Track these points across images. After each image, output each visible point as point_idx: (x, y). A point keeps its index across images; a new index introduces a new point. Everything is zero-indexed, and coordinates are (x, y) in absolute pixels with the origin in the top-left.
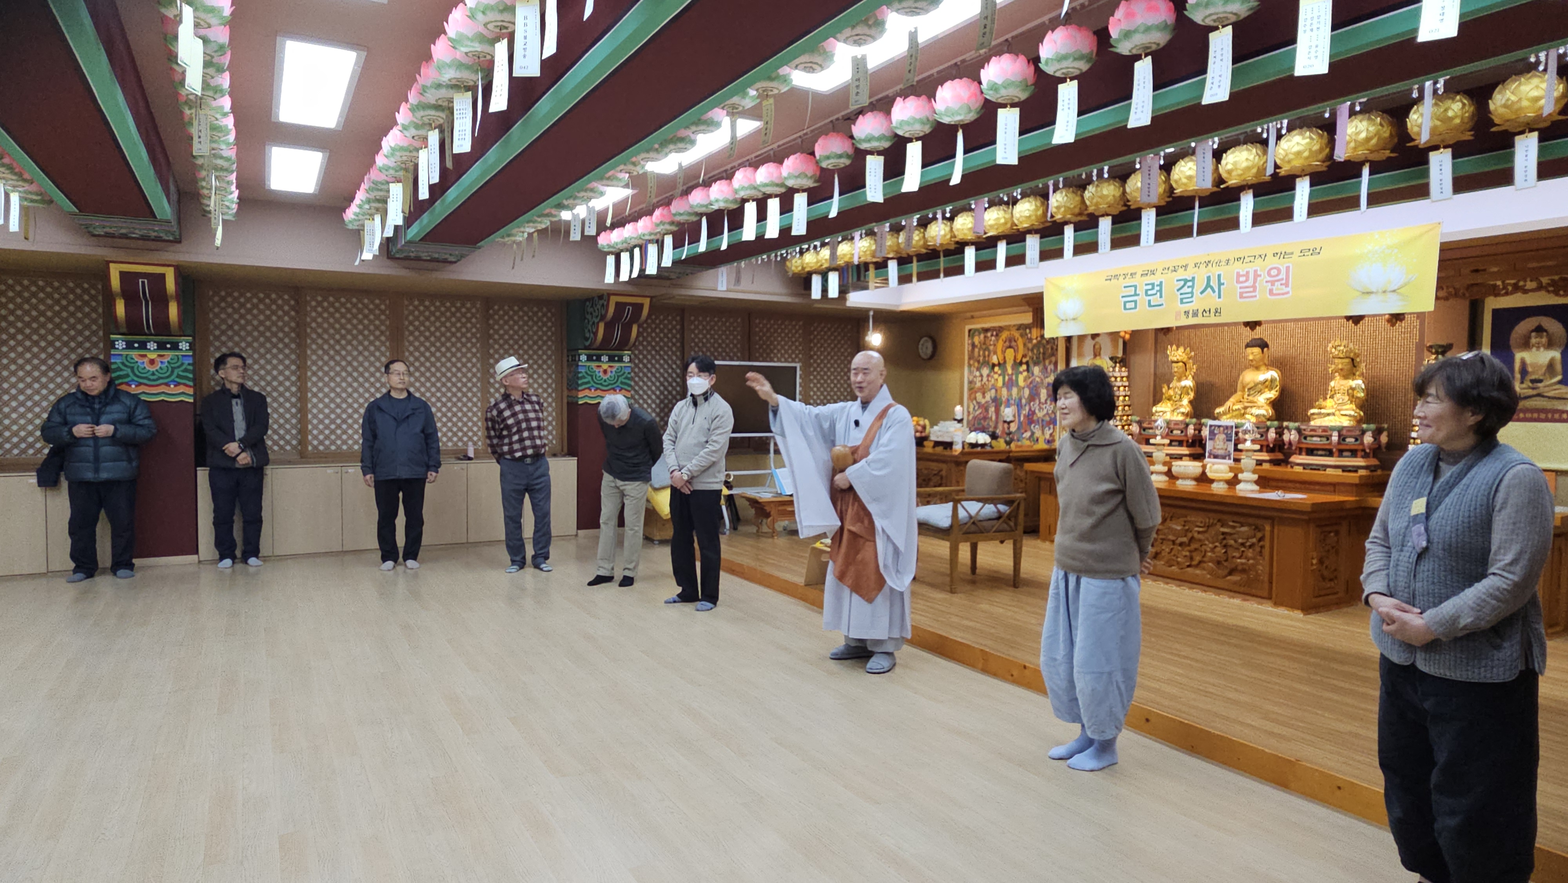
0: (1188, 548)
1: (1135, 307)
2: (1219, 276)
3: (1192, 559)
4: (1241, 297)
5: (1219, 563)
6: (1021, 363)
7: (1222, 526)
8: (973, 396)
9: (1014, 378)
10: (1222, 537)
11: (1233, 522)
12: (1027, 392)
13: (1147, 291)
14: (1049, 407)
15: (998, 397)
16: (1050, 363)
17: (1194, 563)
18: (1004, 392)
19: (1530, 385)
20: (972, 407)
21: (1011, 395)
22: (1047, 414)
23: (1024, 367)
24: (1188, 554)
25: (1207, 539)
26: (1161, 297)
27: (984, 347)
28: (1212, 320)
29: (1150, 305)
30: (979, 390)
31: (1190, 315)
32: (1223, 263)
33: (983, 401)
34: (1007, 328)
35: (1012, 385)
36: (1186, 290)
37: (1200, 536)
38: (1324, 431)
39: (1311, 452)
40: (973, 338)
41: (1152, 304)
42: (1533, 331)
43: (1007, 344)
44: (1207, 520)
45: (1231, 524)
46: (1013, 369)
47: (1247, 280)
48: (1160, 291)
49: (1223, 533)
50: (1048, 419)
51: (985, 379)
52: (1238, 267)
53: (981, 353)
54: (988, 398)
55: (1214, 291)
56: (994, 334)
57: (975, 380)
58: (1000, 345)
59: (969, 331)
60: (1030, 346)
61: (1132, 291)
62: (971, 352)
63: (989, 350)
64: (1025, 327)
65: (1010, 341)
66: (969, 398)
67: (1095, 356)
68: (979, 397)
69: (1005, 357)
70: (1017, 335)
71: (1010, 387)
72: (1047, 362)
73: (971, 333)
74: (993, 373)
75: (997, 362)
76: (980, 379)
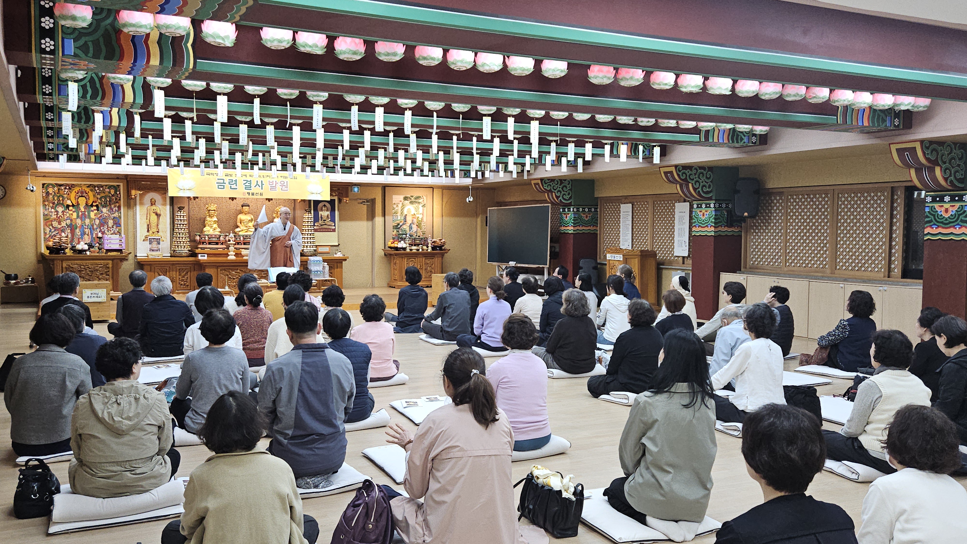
1: (223, 189)
2: (261, 181)
4: (270, 190)
8: (49, 223)
9: (86, 213)
12: (97, 222)
13: (229, 183)
14: (115, 229)
15: (73, 224)
16: (115, 207)
18: (79, 221)
19: (323, 221)
20: (48, 229)
21: (85, 223)
22: (114, 233)
23: (95, 208)
26: (236, 186)
27: (58, 195)
29: (231, 188)
30: (55, 220)
31: (250, 195)
32: (261, 177)
33: (59, 226)
34: (80, 186)
35: (85, 217)
36: (247, 185)
40: (47, 190)
42: (323, 206)
43: (79, 194)
46: (85, 209)
47: (273, 184)
48: (236, 183)
51: (60, 214)
52: (267, 179)
53: (56, 198)
54: (63, 224)
55: (259, 187)
56: (68, 188)
57: (51, 214)
58: (73, 195)
59: (43, 184)
60: (99, 197)
61: (222, 181)
62: (45, 198)
63: (63, 197)
64: (95, 186)
65: (82, 193)
66: (45, 224)
67: (152, 205)
68: (55, 224)
69: (78, 202)
70: (87, 190)
71: (83, 218)
72: (113, 206)
73: (45, 185)
74: (67, 210)
75: (71, 204)
76: (56, 213)
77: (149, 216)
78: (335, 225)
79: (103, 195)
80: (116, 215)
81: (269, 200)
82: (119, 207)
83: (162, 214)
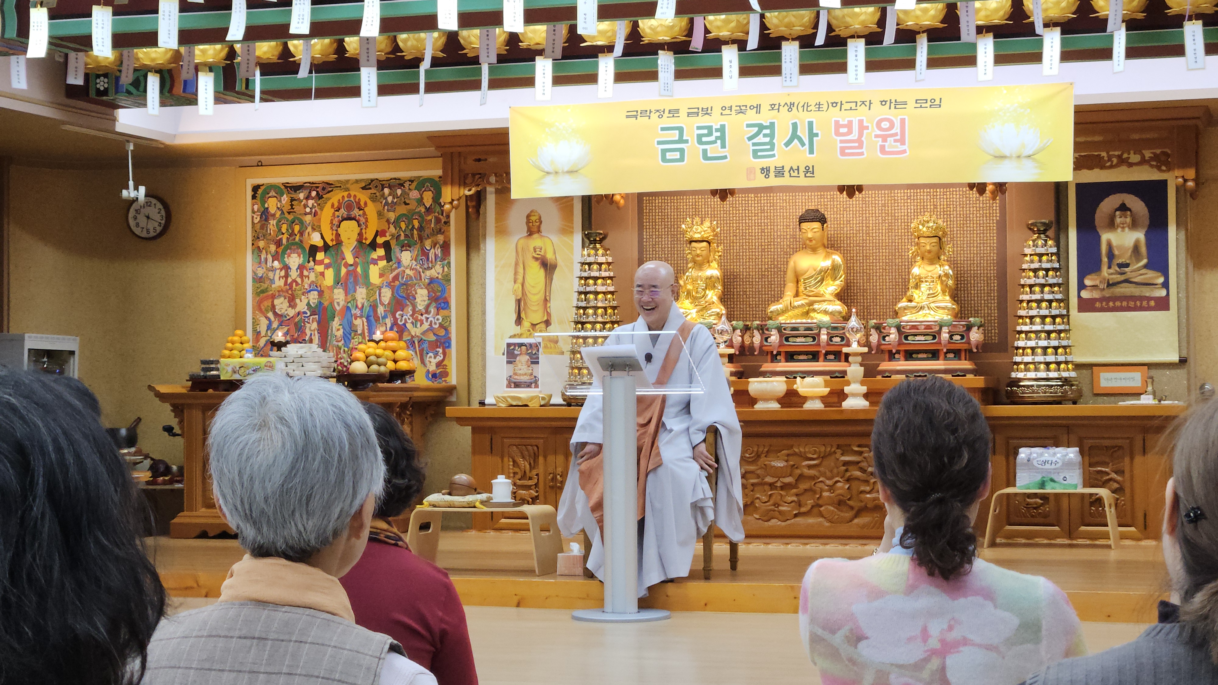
0: (794, 491)
1: (682, 159)
2: (811, 124)
3: (800, 506)
4: (843, 153)
5: (840, 503)
6: (373, 246)
7: (842, 455)
8: (267, 303)
9: (359, 270)
10: (844, 468)
11: (859, 446)
12: (387, 295)
13: (699, 137)
14: (434, 318)
15: (326, 303)
16: (434, 245)
17: (803, 510)
18: (339, 295)
19: (1118, 269)
20: (264, 323)
21: (354, 299)
22: (431, 329)
23: (381, 252)
24: (795, 499)
25: (823, 474)
26: (723, 146)
27: (291, 217)
28: (802, 181)
29: (706, 157)
30: (280, 292)
31: (772, 174)
32: (812, 108)
33: (291, 312)
34: (343, 186)
35: (356, 283)
36: (760, 139)
37: (812, 472)
38: (928, 327)
39: (909, 355)
40: (264, 202)
41: (709, 155)
42: (1117, 210)
43: (343, 212)
44: (823, 449)
45: (856, 449)
46: (356, 257)
47: (850, 132)
48: (722, 138)
49: (846, 463)
50: (433, 338)
51: (294, 274)
52: (834, 114)
53: (284, 228)
54: (301, 306)
55: (803, 144)
56: (314, 194)
57: (271, 275)
58: (327, 214)
59: (256, 189)
60: (392, 216)
61: (674, 135)
62: (258, 226)
63: (301, 223)
64: (381, 184)
65: (349, 207)
66: (258, 307)
67: (531, 233)
68: (281, 304)
69: (338, 235)
70: (363, 197)
71: (350, 286)
72: (428, 244)
73: (260, 191)
74: (312, 263)
75: (320, 244)
76: (283, 273)
77: (521, 270)
78: (1166, 285)
79: (402, 210)
80: (436, 271)
81: (851, 190)
82: (445, 248)
83: (560, 262)
